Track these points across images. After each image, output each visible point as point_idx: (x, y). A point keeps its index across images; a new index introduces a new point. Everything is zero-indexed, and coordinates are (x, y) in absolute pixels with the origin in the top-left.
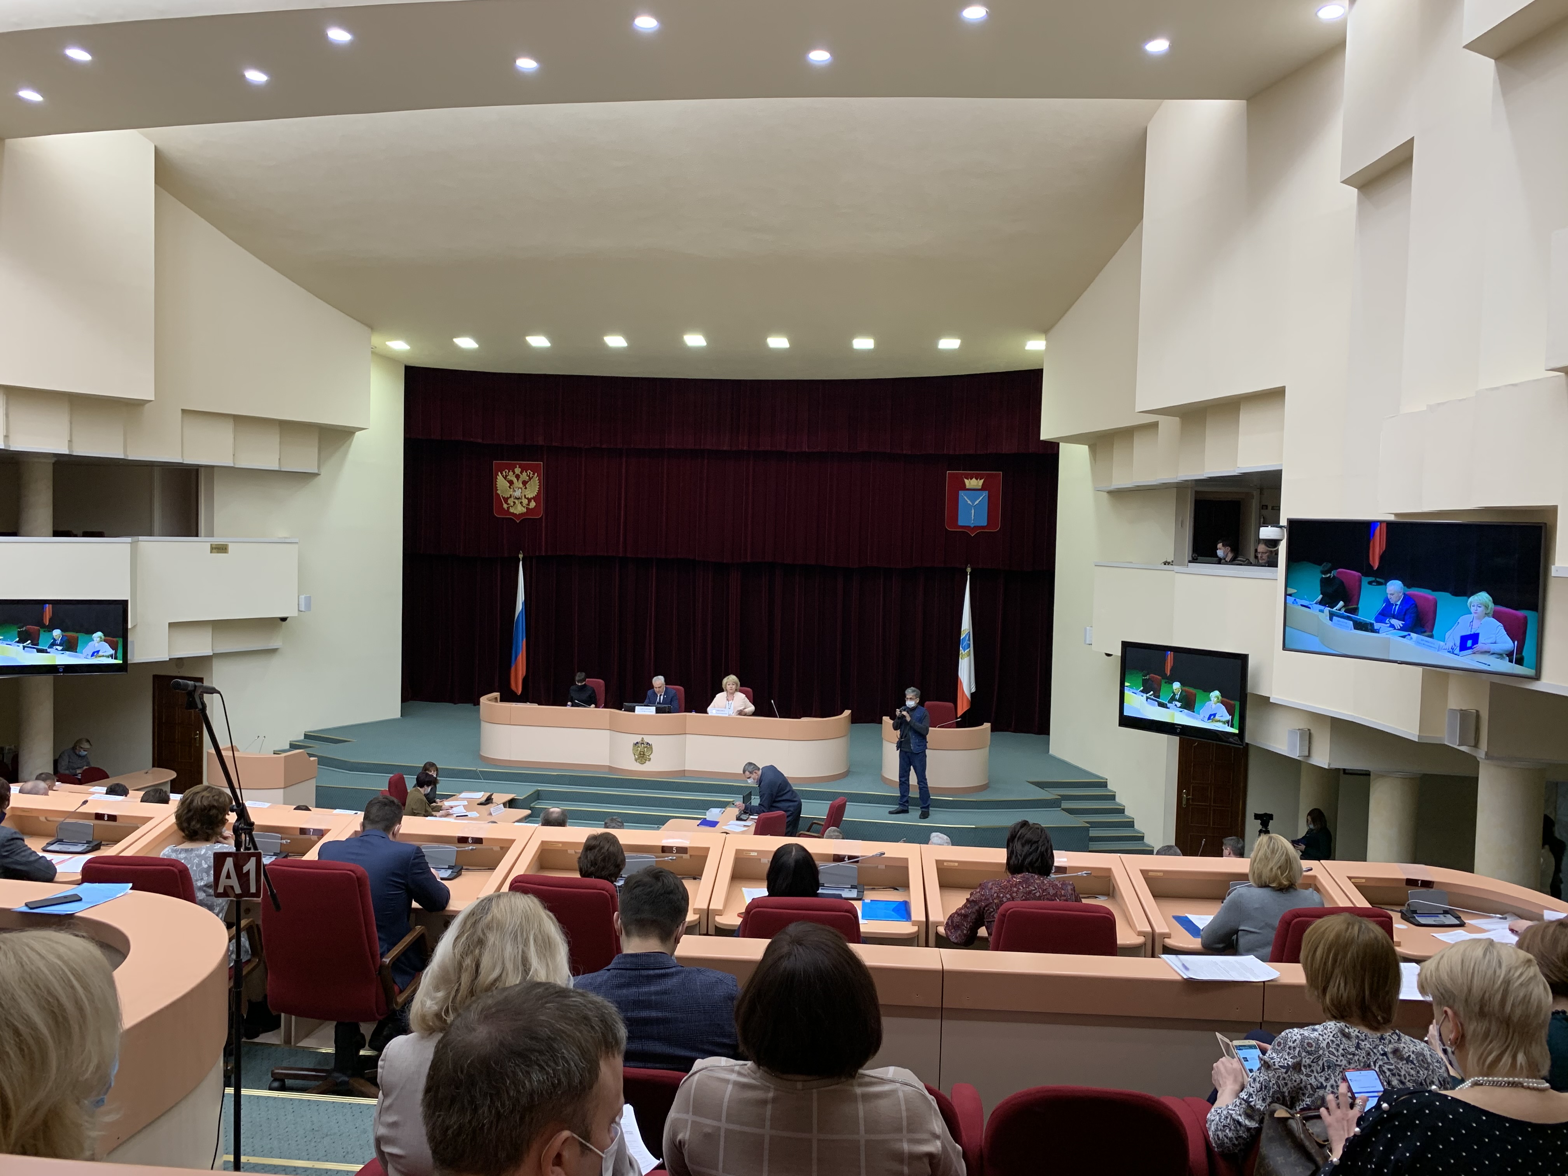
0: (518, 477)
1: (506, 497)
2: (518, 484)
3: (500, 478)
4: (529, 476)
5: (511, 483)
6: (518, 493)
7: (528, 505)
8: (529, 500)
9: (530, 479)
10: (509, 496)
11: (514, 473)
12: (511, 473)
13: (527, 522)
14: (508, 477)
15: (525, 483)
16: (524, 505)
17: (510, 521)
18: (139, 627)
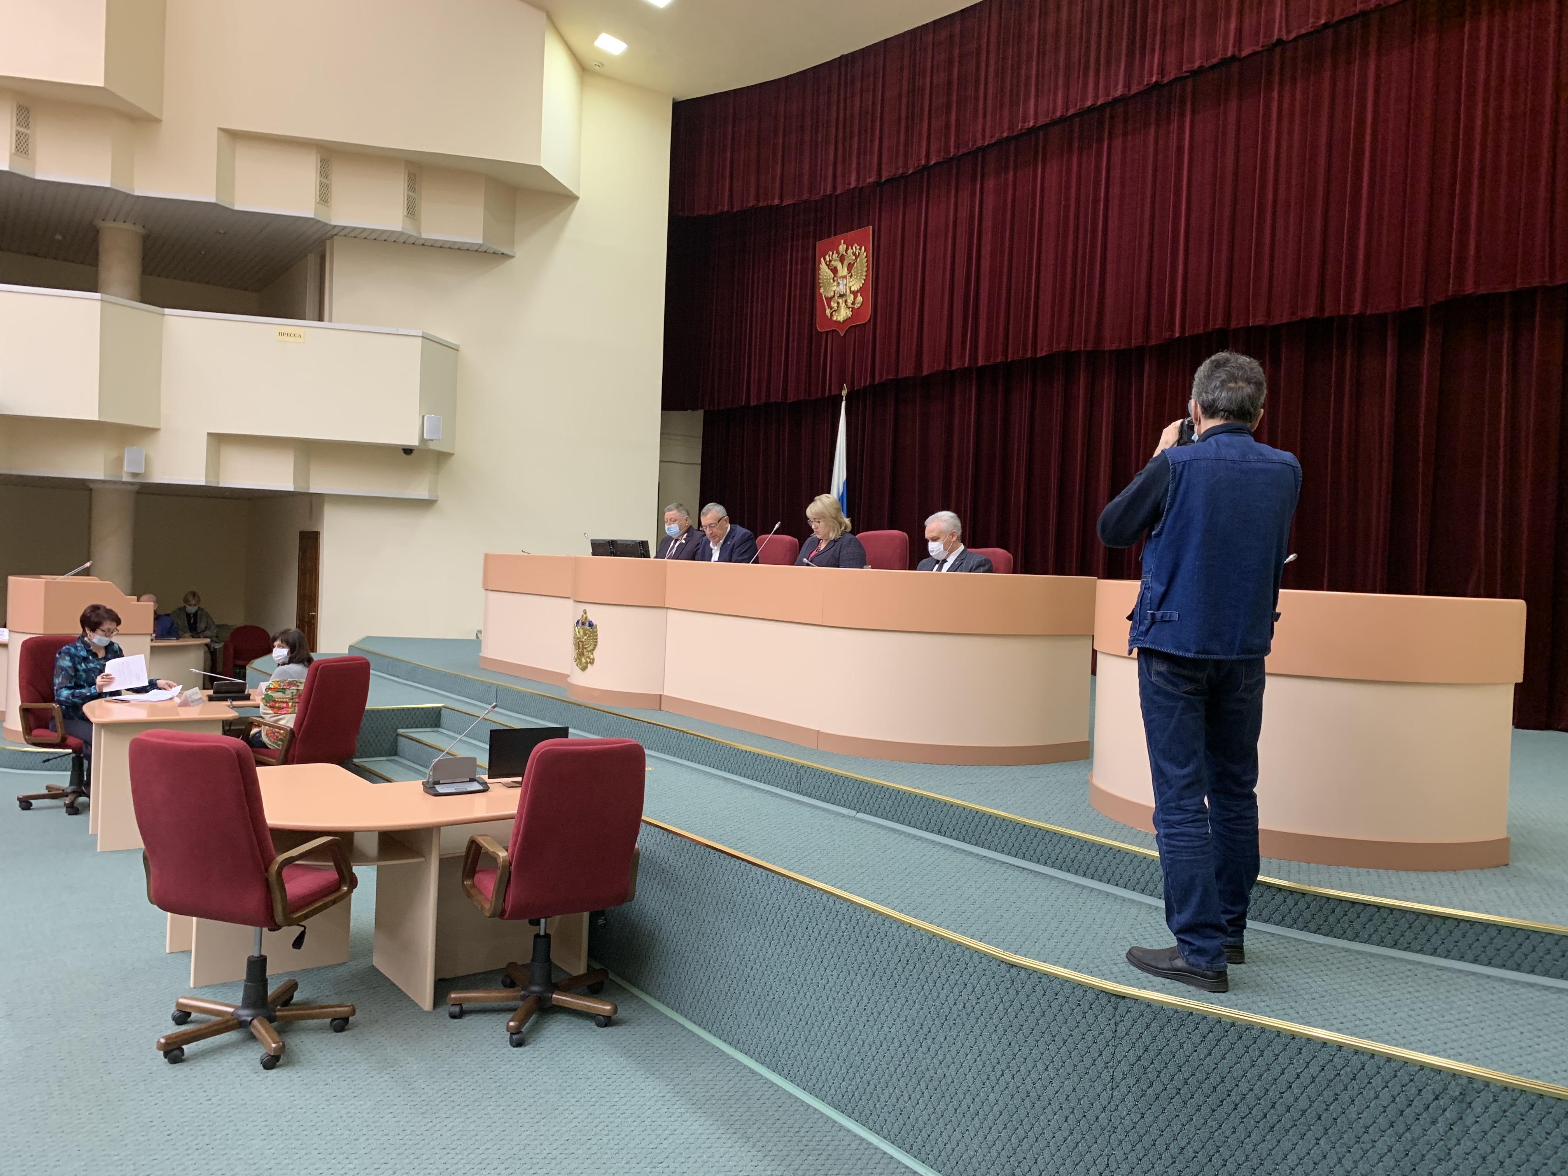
0: (842, 259)
1: (829, 296)
2: (843, 271)
3: (823, 266)
4: (854, 254)
5: (835, 271)
6: (842, 289)
7: (853, 303)
8: (855, 293)
9: (856, 259)
10: (832, 294)
11: (838, 253)
12: (835, 255)
13: (853, 328)
14: (833, 263)
15: (850, 267)
16: (849, 304)
17: (834, 331)
18: (162, 434)
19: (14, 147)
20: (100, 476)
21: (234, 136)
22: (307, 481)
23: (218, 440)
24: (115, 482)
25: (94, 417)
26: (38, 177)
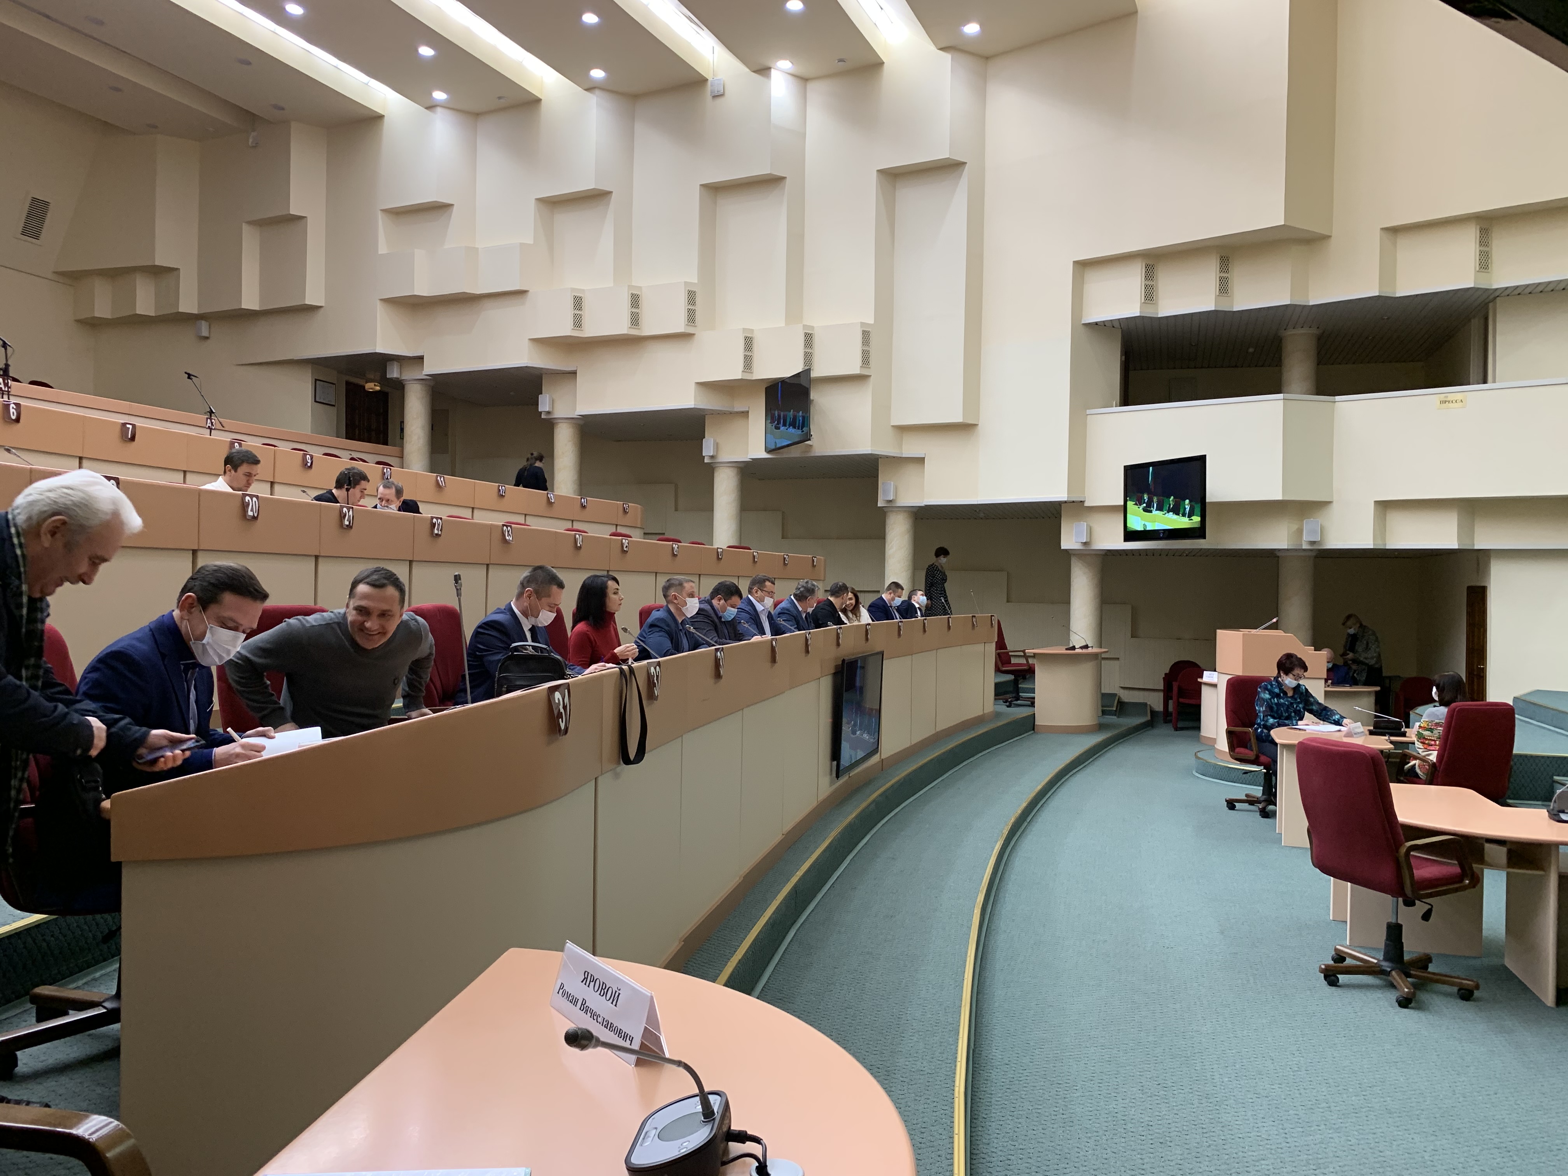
18: (1335, 505)
19: (1218, 290)
20: (1284, 546)
21: (1394, 231)
22: (1472, 539)
23: (1384, 507)
24: (1296, 550)
25: (1279, 497)
26: (1237, 308)
